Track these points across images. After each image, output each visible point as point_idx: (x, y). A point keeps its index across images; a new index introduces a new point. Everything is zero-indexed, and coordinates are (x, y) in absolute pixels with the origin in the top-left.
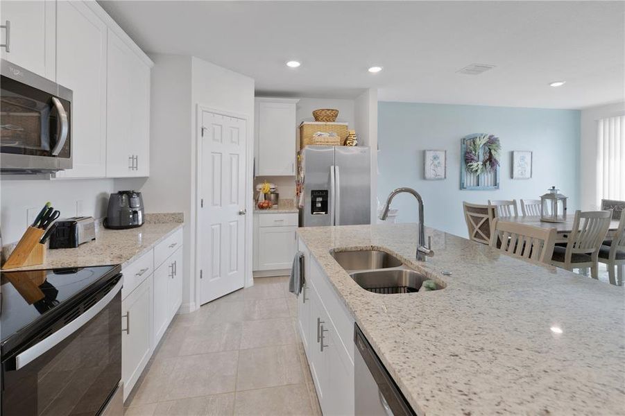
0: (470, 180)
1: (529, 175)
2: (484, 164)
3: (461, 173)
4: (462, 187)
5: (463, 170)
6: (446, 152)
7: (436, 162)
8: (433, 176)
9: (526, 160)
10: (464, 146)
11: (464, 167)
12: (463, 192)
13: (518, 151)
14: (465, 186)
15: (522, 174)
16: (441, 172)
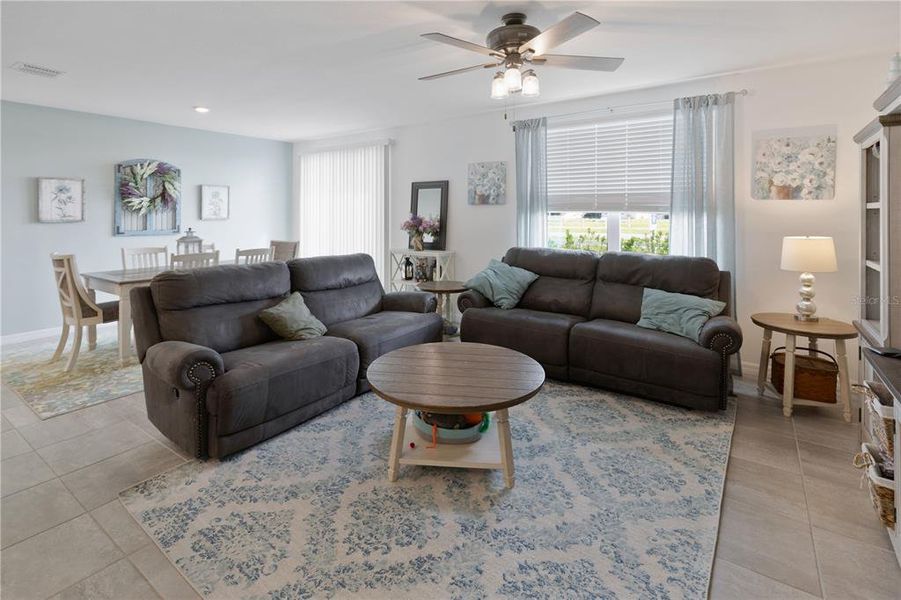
0: (130, 222)
1: (225, 216)
2: (153, 200)
3: (115, 212)
4: (117, 231)
5: (119, 209)
6: (83, 181)
7: (63, 196)
8: (58, 218)
9: (221, 197)
10: (119, 175)
11: (119, 204)
12: (118, 239)
13: (209, 186)
14: (121, 230)
15: (215, 214)
16: (73, 210)
